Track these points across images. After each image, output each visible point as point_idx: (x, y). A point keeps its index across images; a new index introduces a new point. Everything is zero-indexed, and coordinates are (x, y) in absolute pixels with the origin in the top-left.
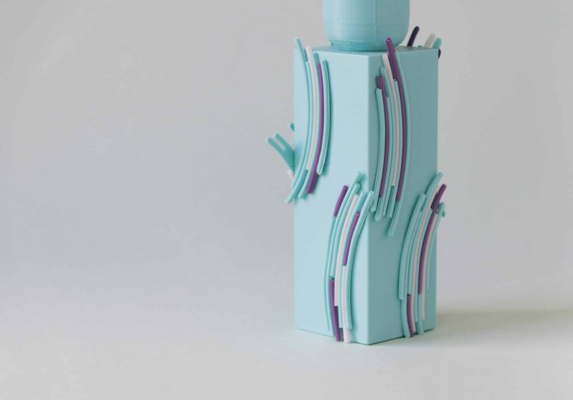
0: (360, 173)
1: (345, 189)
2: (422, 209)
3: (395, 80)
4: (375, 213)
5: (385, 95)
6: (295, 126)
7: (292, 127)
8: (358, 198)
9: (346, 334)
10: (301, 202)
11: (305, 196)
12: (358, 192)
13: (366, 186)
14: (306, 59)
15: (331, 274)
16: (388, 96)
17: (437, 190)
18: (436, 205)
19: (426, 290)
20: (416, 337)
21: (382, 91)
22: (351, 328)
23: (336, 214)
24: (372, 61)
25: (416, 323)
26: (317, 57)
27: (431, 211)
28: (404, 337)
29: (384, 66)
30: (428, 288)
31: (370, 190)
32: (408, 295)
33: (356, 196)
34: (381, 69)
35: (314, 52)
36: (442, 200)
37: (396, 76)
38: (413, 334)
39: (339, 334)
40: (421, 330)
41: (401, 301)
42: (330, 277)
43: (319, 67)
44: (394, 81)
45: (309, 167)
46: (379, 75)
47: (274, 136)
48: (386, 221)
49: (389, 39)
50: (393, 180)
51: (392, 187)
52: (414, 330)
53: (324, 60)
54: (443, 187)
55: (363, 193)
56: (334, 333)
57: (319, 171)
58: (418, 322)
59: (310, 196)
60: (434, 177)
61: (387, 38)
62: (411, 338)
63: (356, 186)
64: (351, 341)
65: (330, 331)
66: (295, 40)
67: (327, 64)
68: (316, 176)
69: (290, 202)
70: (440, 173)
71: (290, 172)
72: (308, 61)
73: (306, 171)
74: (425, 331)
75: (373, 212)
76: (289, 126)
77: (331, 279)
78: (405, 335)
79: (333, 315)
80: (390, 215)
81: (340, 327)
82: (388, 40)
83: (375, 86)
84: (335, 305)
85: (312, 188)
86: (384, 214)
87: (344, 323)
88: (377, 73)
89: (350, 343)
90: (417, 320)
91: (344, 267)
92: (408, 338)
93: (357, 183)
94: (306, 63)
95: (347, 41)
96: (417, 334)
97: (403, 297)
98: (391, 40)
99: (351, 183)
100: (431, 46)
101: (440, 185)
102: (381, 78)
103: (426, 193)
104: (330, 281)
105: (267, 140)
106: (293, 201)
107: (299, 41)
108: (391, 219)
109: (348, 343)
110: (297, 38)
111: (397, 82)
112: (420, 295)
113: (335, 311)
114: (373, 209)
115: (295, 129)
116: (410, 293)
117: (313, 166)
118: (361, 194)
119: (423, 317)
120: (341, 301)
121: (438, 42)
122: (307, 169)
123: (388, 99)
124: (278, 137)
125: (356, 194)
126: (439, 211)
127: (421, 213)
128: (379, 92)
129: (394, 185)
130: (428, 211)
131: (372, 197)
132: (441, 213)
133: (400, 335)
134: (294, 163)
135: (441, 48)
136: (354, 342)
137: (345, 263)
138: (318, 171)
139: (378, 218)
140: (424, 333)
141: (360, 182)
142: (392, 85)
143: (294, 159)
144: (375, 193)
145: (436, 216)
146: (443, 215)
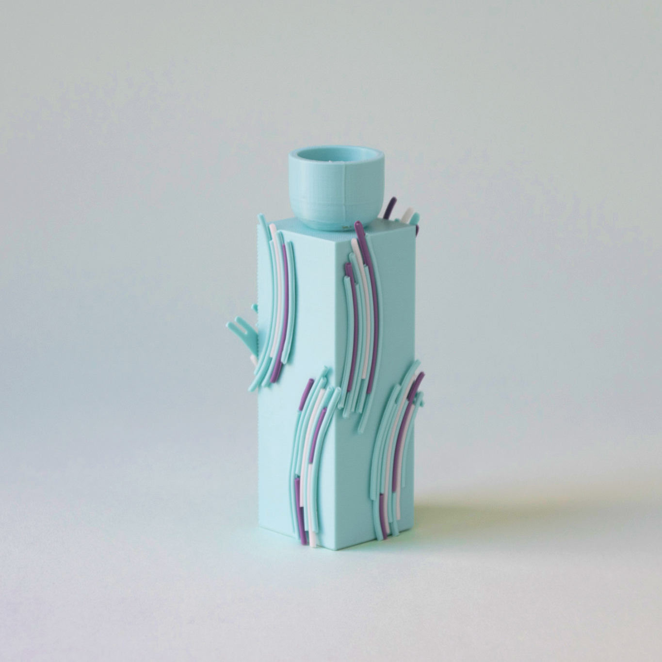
0: (326, 367)
1: (311, 382)
2: (396, 401)
3: (365, 265)
4: (342, 409)
5: (354, 282)
6: (259, 308)
7: (256, 308)
8: (324, 393)
9: (312, 538)
10: (265, 391)
11: (269, 385)
12: (325, 387)
13: (333, 381)
14: (270, 237)
15: (297, 472)
16: (357, 283)
17: (415, 378)
18: (413, 395)
19: (401, 488)
20: (389, 539)
21: (351, 279)
22: (317, 532)
23: (301, 408)
24: (339, 247)
25: (390, 524)
26: (281, 237)
27: (407, 402)
28: (376, 539)
29: (352, 251)
30: (403, 485)
31: (337, 386)
32: (381, 495)
33: (322, 391)
34: (350, 255)
35: (279, 231)
36: (420, 388)
37: (367, 260)
38: (386, 536)
39: (304, 537)
40: (396, 531)
41: (372, 501)
42: (295, 475)
43: (283, 248)
44: (364, 267)
45: (274, 355)
46: (348, 262)
47: (235, 320)
48: (356, 417)
49: (358, 222)
50: (363, 372)
51: (363, 381)
52: (388, 531)
53: (289, 241)
54: (421, 376)
55: (330, 388)
56: (300, 537)
57: (284, 360)
58: (392, 523)
59: (275, 385)
60: (410, 365)
61: (356, 221)
62: (384, 541)
63: (322, 381)
64: (317, 545)
65: (295, 533)
66: (259, 216)
67: (292, 245)
68: (281, 365)
69: (253, 389)
70: (417, 361)
71: (253, 357)
72: (272, 240)
73: (271, 359)
74: (400, 532)
75: (340, 409)
76: (252, 307)
77: (297, 477)
78: (378, 537)
79: (299, 516)
80: (360, 410)
81: (306, 529)
82: (357, 224)
83: (342, 273)
84: (301, 506)
85: (276, 376)
86: (353, 410)
87: (310, 525)
88: (344, 260)
89: (316, 547)
90: (391, 521)
91: (310, 465)
92: (382, 540)
93: (323, 377)
94: (270, 242)
95: (314, 221)
96: (391, 535)
97: (375, 497)
98: (361, 224)
99: (317, 375)
100: (408, 222)
101: (417, 373)
102: (349, 266)
103: (401, 383)
104: (295, 479)
105: (227, 325)
106: (257, 389)
107: (262, 218)
108: (361, 415)
109: (314, 547)
110: (261, 214)
111: (367, 268)
112: (395, 494)
113: (301, 511)
114: (341, 406)
115: (258, 311)
116: (382, 492)
117: (278, 354)
118: (328, 390)
119: (398, 516)
120: (307, 502)
121: (415, 218)
122: (271, 356)
123: (357, 287)
124: (240, 321)
125: (322, 388)
126: (417, 400)
127: (396, 405)
128: (347, 280)
129: (364, 377)
130: (404, 402)
131: (338, 394)
132: (418, 403)
133: (372, 537)
134: (258, 348)
135: (419, 224)
136: (320, 546)
137: (311, 461)
138: (282, 360)
139: (345, 415)
140: (399, 534)
141: (326, 375)
142: (362, 271)
143: (257, 344)
144: (342, 389)
145: (413, 407)
146: (421, 404)
